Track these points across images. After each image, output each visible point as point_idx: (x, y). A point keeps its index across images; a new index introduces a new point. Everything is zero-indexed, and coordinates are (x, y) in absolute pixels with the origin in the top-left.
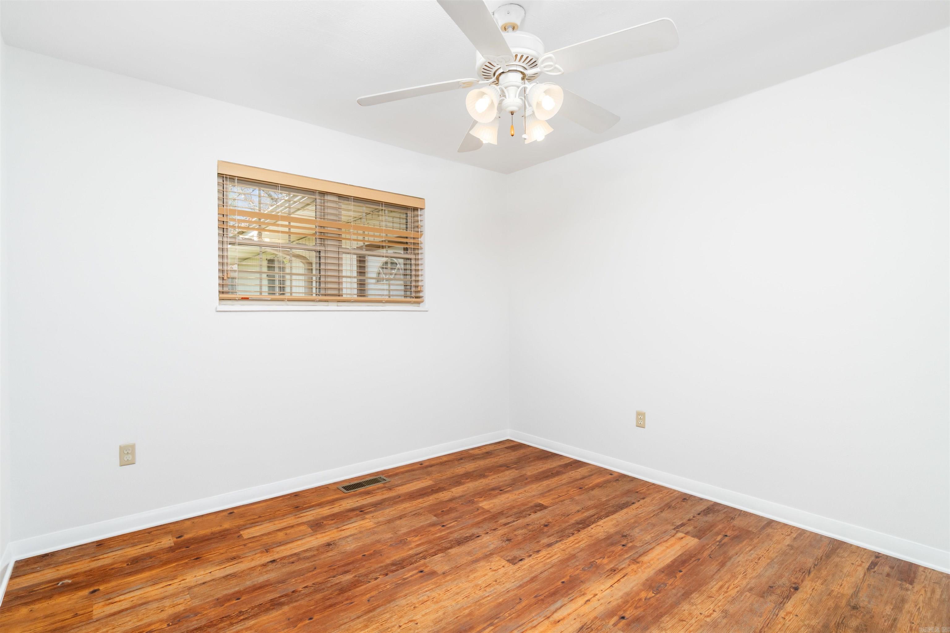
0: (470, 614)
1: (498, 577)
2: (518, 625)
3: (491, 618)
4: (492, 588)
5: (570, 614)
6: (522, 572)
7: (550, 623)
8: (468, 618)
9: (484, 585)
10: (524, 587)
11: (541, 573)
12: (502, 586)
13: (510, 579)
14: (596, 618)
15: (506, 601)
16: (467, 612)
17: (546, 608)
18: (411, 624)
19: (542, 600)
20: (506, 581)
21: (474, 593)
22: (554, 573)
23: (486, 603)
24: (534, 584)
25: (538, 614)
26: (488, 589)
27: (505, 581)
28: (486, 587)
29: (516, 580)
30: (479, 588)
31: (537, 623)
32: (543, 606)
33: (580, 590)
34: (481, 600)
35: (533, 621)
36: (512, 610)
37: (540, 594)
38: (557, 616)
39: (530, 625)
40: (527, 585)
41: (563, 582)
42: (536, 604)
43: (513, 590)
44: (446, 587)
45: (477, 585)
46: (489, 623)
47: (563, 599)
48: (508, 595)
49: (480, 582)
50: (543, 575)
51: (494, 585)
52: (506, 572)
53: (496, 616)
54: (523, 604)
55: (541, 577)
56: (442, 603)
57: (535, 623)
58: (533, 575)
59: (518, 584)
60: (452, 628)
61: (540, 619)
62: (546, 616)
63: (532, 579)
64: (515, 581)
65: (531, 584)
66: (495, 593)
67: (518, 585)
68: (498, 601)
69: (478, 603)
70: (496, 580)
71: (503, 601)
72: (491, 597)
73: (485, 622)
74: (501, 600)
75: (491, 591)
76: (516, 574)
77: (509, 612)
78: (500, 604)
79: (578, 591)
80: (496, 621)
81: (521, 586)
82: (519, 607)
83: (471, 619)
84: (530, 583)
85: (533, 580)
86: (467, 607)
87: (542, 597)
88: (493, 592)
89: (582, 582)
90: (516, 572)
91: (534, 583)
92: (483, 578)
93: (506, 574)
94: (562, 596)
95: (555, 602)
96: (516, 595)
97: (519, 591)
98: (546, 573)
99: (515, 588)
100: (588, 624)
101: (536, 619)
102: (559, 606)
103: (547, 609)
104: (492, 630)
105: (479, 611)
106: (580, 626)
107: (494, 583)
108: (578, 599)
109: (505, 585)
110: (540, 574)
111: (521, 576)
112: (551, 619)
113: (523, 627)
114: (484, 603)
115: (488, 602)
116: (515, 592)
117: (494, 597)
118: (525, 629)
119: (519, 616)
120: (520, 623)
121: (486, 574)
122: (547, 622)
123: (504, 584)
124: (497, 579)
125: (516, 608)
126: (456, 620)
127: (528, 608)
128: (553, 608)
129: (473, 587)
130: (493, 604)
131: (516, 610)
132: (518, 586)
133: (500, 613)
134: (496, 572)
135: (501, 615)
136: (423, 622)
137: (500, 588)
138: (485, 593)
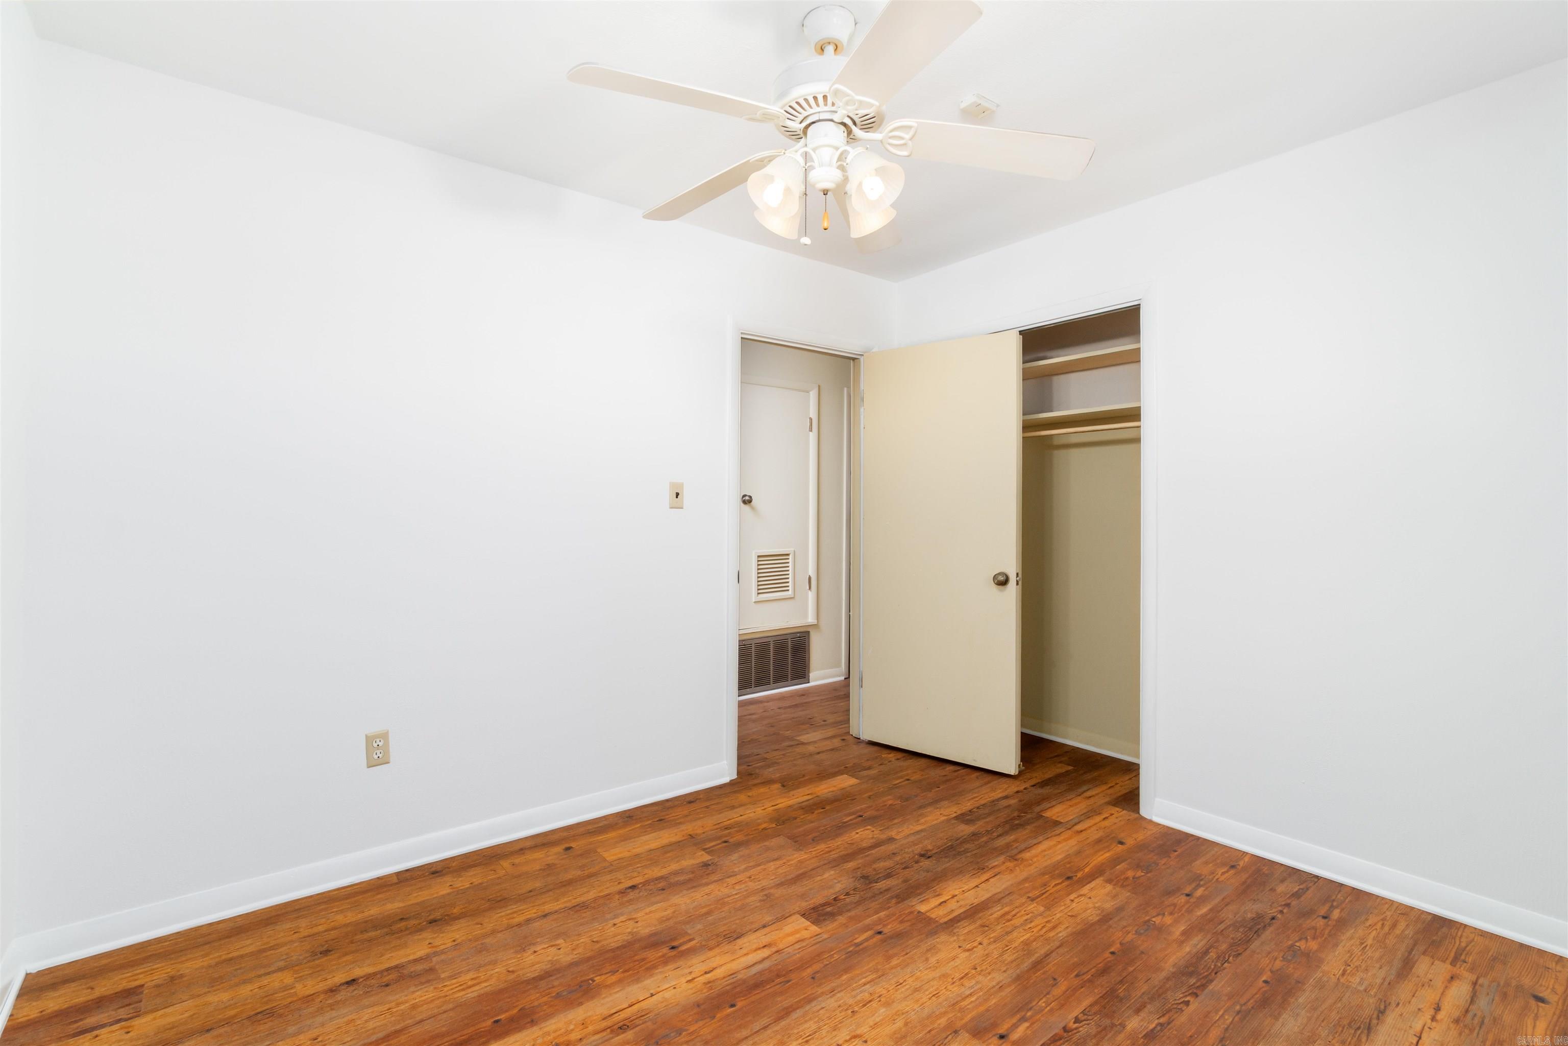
0: (889, 958)
1: (850, 1020)
2: (821, 943)
3: (857, 952)
4: (859, 998)
5: (745, 955)
6: (803, 1030)
7: (777, 945)
8: (891, 952)
9: (874, 1004)
10: (804, 998)
11: (765, 1028)
12: (842, 1001)
13: (828, 1015)
14: (711, 949)
15: (837, 976)
16: (895, 962)
17: (777, 965)
18: (968, 947)
19: (778, 976)
20: (834, 1011)
21: (889, 991)
22: (740, 1027)
23: (867, 974)
24: (786, 1004)
25: (789, 958)
26: (866, 996)
27: (837, 1012)
28: (870, 1001)
29: (816, 1014)
30: (883, 999)
31: (795, 945)
32: (780, 967)
33: (711, 989)
34: (876, 978)
35: (799, 948)
36: (828, 963)
37: (780, 985)
38: (766, 953)
39: (804, 944)
40: (799, 1001)
41: (733, 1006)
42: (791, 970)
43: (823, 993)
44: (940, 1003)
45: (887, 1004)
46: (861, 947)
47: (745, 977)
48: (833, 985)
49: (882, 1011)
50: (765, 1021)
51: (857, 1003)
52: (835, 1033)
53: (850, 955)
54: (809, 971)
55: (770, 1017)
56: (937, 973)
57: (797, 946)
58: (783, 1023)
59: (814, 1006)
60: (910, 942)
61: (789, 950)
62: (780, 954)
63: (786, 1014)
64: (818, 1011)
65: (790, 1004)
66: (853, 990)
67: (813, 1004)
68: (848, 975)
69: (880, 973)
70: (854, 1015)
71: (841, 976)
72: (861, 982)
73: (865, 948)
74: (844, 977)
75: (861, 992)
76: (814, 1027)
77: (833, 960)
78: (846, 971)
79: (715, 988)
80: (851, 949)
81: (809, 1000)
82: (817, 967)
83: (887, 951)
84: (791, 1006)
85: (787, 1012)
86: (896, 968)
87: (778, 980)
88: (858, 991)
89: (698, 1006)
90: (815, 1033)
91: (786, 1006)
92: (878, 1020)
93: (835, 1029)
94: (744, 981)
95: (761, 973)
96: (820, 985)
97: (814, 992)
98: (757, 1026)
99: (820, 996)
100: (727, 942)
101: (796, 950)
102: (756, 966)
103: (775, 962)
104: (856, 939)
105: (876, 961)
106: (738, 941)
107: (856, 1009)
108: (722, 976)
109: (836, 1004)
110: (767, 1026)
111: (806, 1022)
112: (774, 949)
113: (814, 942)
114: (870, 973)
115: (864, 975)
116: (820, 991)
117: (856, 983)
118: (812, 939)
119: (818, 955)
120: (818, 945)
121: (873, 1027)
122: (781, 946)
123: (839, 1006)
124: (851, 1017)
125: (822, 965)
126: (908, 951)
127: (803, 965)
128: (766, 964)
129: (893, 1002)
130: (857, 972)
131: (823, 963)
132: (816, 1001)
133: (846, 958)
134: (853, 1034)
135: (843, 957)
136: (952, 948)
137: (845, 998)
138: (871, 990)
